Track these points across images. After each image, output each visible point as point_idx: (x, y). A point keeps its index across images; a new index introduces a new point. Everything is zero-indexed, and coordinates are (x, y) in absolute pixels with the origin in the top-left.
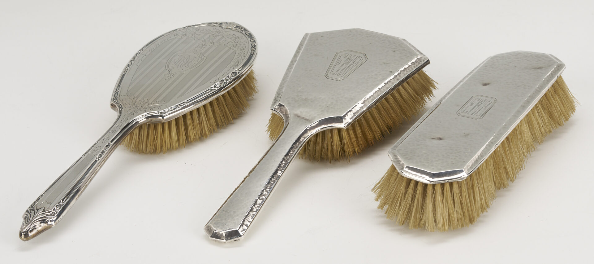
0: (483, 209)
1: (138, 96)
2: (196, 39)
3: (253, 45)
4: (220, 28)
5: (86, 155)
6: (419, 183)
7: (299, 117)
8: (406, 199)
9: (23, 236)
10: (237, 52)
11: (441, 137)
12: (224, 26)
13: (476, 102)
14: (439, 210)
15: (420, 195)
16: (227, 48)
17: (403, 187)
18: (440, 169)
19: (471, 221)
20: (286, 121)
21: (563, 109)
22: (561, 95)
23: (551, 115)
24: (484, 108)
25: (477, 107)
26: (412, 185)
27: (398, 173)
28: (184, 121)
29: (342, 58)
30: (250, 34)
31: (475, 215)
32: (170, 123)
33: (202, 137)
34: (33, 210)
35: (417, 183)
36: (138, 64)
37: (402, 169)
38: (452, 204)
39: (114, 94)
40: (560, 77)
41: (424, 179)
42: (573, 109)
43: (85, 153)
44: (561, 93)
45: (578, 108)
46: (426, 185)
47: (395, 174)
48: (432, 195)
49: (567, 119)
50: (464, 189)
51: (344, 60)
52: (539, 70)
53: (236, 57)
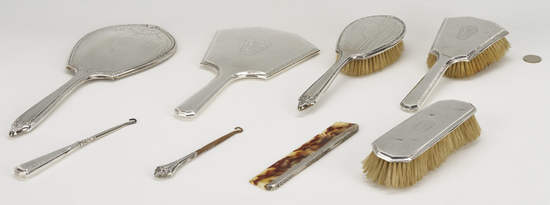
0: (418, 180)
1: (350, 47)
2: (375, 22)
3: (404, 26)
4: (386, 18)
5: (327, 73)
6: (385, 162)
7: (445, 55)
8: (377, 169)
9: (299, 109)
10: (397, 29)
11: (401, 139)
12: (387, 17)
13: (424, 123)
14: (394, 176)
15: (385, 167)
16: (391, 27)
17: (376, 163)
18: (397, 155)
19: (411, 184)
20: (438, 57)
21: (473, 134)
22: (473, 126)
23: (466, 136)
24: (427, 127)
25: (424, 126)
26: (381, 162)
27: (375, 155)
28: (372, 61)
29: (465, 29)
30: (401, 21)
31: (413, 181)
32: (365, 61)
33: (380, 69)
34: (304, 97)
35: (384, 161)
36: (347, 33)
37: (377, 153)
38: (402, 174)
39: (337, 46)
40: (473, 116)
41: (388, 159)
42: (479, 134)
43: (327, 72)
44: (473, 124)
45: (482, 134)
46: (389, 163)
47: (373, 156)
48: (391, 168)
49: (474, 139)
50: (409, 168)
51: (466, 30)
52: (462, 111)
53: (396, 31)
